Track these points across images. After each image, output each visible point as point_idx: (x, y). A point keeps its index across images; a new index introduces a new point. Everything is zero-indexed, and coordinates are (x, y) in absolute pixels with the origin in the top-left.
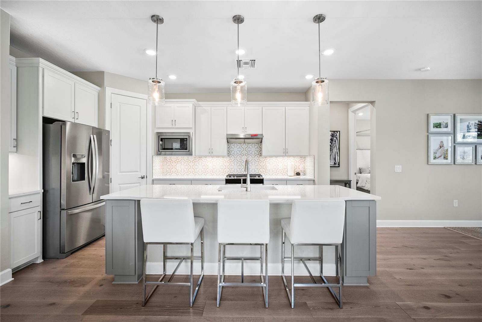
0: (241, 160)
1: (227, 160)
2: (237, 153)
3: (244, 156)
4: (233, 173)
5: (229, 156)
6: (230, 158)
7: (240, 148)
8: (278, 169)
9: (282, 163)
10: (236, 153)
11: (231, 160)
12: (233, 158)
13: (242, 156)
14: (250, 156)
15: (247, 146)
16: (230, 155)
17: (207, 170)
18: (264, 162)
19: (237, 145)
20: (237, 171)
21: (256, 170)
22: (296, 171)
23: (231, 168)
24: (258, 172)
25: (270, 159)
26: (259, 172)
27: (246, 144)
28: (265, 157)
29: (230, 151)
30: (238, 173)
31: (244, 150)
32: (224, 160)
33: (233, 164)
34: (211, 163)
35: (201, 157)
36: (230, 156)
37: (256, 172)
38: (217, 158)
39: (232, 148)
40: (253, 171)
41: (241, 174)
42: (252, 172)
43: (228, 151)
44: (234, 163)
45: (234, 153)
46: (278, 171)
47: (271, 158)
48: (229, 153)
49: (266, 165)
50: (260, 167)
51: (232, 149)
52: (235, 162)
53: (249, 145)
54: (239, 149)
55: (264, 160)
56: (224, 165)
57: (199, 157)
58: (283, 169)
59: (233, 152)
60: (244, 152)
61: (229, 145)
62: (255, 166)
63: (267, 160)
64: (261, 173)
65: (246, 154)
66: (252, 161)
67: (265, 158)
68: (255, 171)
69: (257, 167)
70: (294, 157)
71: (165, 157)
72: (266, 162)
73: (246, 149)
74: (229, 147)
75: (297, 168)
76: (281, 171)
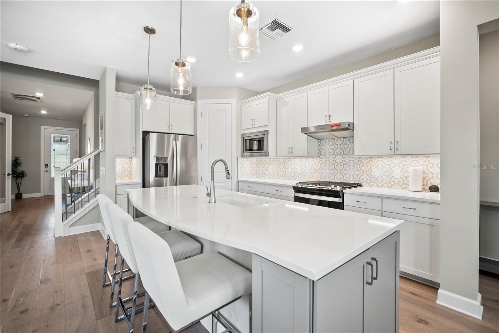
0: (334, 162)
1: (317, 163)
2: (330, 153)
3: (339, 155)
4: (324, 179)
5: (319, 156)
6: (320, 159)
7: (334, 145)
8: (393, 176)
9: (400, 167)
10: (327, 152)
11: (322, 162)
12: (324, 159)
13: (336, 156)
14: (346, 156)
15: (342, 141)
16: (321, 155)
17: (296, 174)
18: (368, 164)
19: (329, 140)
20: (330, 177)
21: (355, 176)
22: (431, 183)
23: (321, 173)
24: (358, 179)
25: (378, 161)
26: (359, 181)
27: (341, 139)
28: (369, 157)
29: (320, 150)
30: (331, 180)
31: (339, 148)
32: (314, 162)
33: (324, 168)
34: (299, 165)
35: (290, 158)
36: (321, 157)
37: (355, 180)
38: (306, 159)
39: (322, 145)
40: (351, 178)
41: (334, 181)
42: (350, 180)
43: (319, 150)
44: (325, 166)
45: (325, 153)
46: (393, 181)
47: (380, 159)
48: (320, 153)
49: (371, 171)
50: (362, 173)
51: (323, 147)
52: (326, 164)
53: (345, 140)
54: (333, 147)
55: (369, 163)
56: (314, 168)
57: (288, 158)
58: (403, 177)
59: (324, 151)
60: (339, 151)
61: (320, 142)
62: (355, 171)
63: (373, 162)
64: (363, 182)
65: (341, 153)
66: (350, 163)
67: (370, 159)
68: (354, 178)
69: (357, 173)
70: (427, 156)
71: (260, 159)
72: (371, 165)
73: (341, 146)
74: (319, 145)
75: (433, 177)
76: (400, 182)
